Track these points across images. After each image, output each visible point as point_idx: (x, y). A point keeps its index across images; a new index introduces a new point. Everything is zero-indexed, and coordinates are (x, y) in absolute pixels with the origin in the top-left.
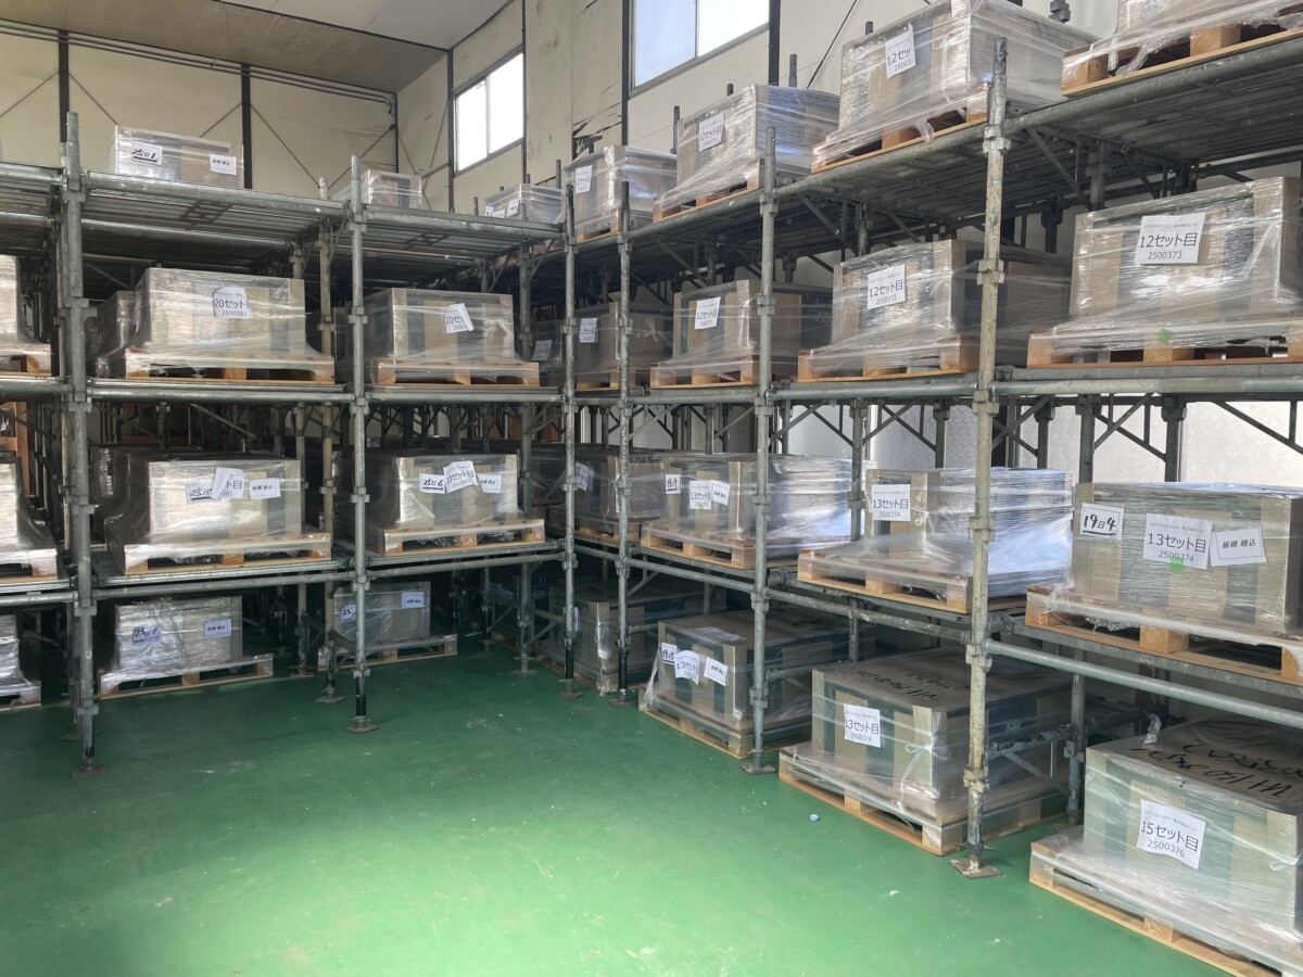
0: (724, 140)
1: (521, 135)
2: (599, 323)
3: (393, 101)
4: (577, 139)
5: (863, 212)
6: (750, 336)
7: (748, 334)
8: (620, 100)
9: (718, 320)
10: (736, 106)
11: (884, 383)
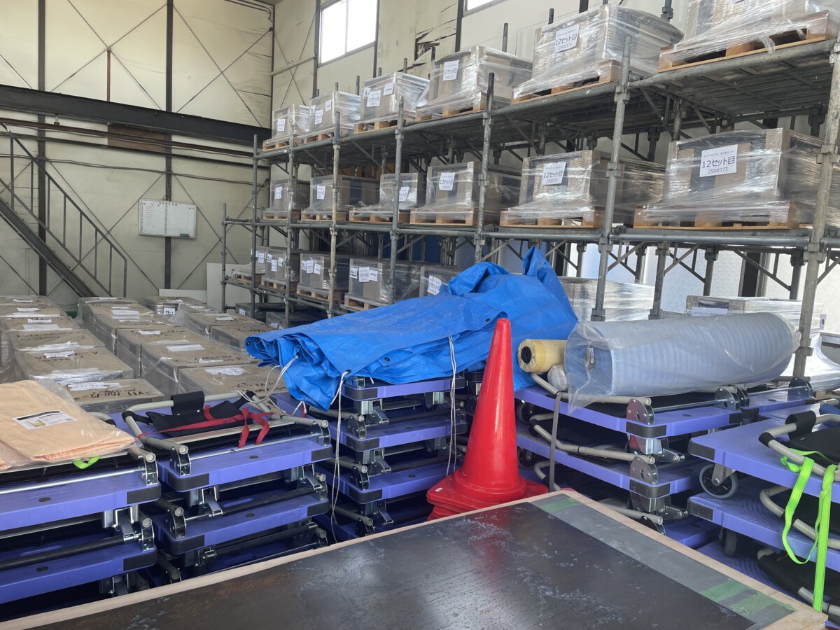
0: (578, 45)
1: (373, 40)
2: (456, 177)
3: (272, 11)
4: (419, 44)
5: (680, 105)
6: (590, 192)
7: (588, 190)
8: (456, 17)
9: (563, 179)
10: (590, 20)
11: (713, 233)
